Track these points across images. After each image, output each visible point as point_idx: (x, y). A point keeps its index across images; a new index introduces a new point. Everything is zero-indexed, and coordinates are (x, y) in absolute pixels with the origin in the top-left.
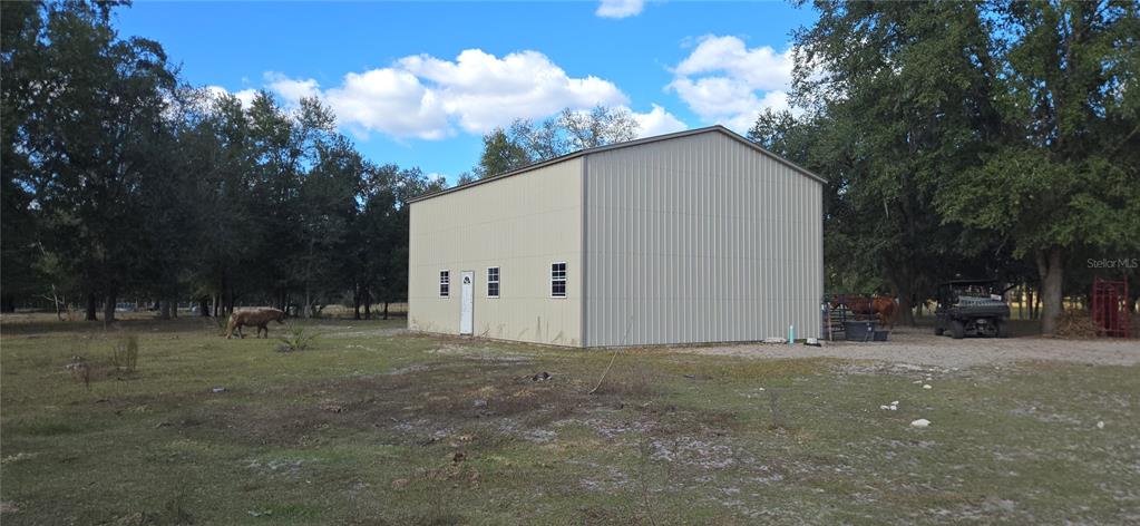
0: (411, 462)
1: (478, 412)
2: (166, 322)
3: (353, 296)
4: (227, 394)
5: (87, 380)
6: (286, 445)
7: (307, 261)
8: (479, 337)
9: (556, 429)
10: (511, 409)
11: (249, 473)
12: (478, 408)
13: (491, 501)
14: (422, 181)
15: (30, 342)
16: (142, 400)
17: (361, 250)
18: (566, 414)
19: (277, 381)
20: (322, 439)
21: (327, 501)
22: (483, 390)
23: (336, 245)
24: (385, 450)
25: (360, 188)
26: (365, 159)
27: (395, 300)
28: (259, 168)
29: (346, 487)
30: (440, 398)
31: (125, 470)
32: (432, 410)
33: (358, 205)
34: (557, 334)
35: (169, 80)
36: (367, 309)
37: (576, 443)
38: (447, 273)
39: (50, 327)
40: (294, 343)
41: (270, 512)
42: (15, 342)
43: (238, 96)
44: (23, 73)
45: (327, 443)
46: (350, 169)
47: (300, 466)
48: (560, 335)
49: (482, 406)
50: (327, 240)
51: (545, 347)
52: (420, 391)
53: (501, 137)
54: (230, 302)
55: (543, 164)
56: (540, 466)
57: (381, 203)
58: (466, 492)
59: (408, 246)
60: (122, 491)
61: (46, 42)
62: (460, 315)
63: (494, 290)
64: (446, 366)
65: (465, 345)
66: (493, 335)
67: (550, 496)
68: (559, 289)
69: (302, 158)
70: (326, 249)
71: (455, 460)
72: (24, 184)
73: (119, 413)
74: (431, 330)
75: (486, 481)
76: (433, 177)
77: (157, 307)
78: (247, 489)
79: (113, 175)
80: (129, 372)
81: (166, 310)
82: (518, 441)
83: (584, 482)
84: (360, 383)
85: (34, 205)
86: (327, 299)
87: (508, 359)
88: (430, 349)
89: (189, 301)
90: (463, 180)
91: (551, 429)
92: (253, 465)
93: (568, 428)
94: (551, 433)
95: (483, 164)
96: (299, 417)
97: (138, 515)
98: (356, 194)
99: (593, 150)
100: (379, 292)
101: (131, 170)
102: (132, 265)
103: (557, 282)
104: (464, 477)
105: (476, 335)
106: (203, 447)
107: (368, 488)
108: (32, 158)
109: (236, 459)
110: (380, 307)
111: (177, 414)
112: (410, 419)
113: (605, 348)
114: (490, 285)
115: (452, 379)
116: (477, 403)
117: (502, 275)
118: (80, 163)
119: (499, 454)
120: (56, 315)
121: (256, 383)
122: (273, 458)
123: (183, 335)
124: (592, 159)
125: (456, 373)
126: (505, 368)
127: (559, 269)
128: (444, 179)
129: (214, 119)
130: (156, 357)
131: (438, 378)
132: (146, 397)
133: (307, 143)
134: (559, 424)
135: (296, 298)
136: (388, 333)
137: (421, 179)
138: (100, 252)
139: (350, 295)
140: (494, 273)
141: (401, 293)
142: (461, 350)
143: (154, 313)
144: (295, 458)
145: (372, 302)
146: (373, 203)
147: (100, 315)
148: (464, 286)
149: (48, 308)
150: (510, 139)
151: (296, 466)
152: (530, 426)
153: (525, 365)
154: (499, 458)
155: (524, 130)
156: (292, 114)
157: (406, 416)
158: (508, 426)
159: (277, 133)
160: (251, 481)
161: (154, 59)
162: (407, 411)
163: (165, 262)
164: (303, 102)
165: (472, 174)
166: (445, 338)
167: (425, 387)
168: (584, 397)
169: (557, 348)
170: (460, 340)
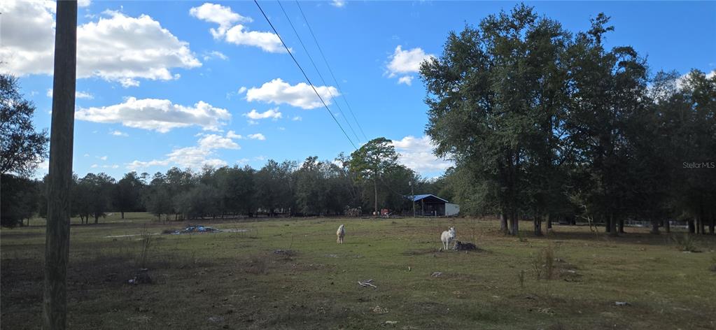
35: (639, 69)
161: (629, 58)
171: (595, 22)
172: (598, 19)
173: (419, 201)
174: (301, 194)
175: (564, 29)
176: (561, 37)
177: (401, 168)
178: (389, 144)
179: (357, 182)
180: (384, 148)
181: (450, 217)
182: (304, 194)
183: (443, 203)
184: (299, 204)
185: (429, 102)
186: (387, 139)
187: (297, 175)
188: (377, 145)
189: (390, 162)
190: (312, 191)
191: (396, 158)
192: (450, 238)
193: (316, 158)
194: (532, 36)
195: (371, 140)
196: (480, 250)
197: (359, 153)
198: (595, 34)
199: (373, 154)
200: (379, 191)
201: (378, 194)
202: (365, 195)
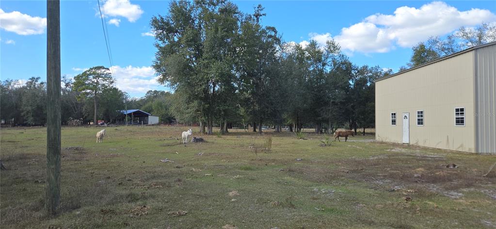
0: (384, 198)
1: (416, 180)
2: (278, 133)
3: (349, 125)
4: (302, 161)
5: (256, 152)
6: (327, 184)
7: (329, 110)
8: (413, 145)
9: (463, 192)
10: (435, 180)
11: (314, 192)
12: (415, 177)
13: (428, 222)
14: (380, 72)
15: (238, 138)
16: (274, 161)
17: (352, 104)
18: (469, 186)
19: (321, 158)
20: (342, 183)
21: (347, 209)
22: (418, 169)
23: (341, 103)
24: (371, 192)
25: (351, 77)
26: (353, 64)
27: (368, 127)
28: (310, 72)
29: (355, 205)
30: (395, 172)
31: (271, 185)
32: (392, 176)
33: (350, 84)
34: (459, 145)
35: (278, 41)
36: (355, 131)
37: (476, 201)
38: (395, 114)
39: (242, 134)
40: (326, 143)
41: (323, 209)
42: (233, 138)
43: (300, 44)
44: (235, 45)
45: (344, 185)
46: (347, 69)
47: (334, 193)
48: (462, 146)
49: (418, 177)
50: (337, 101)
51: (452, 152)
52: (385, 167)
53: (422, 47)
54: (300, 126)
55: (447, 57)
56: (455, 210)
57: (361, 83)
58: (414, 216)
59: (374, 102)
60: (270, 193)
61: (240, 33)
62: (402, 134)
63: (420, 122)
64: (397, 157)
65: (406, 148)
66: (421, 144)
67: (463, 225)
68: (460, 121)
69: (327, 66)
70: (337, 104)
71: (406, 200)
72: (234, 84)
73: (266, 165)
74: (387, 140)
75: (425, 212)
76: (385, 70)
77: (275, 128)
78: (314, 199)
79: (260, 79)
80: (269, 150)
81: (278, 129)
82: (441, 196)
83: (483, 221)
84: (356, 161)
85: (237, 91)
86: (337, 126)
87: (430, 156)
88: (388, 149)
89: (285, 125)
90: (401, 69)
91: (460, 192)
92: (315, 190)
93: (470, 193)
94: (460, 194)
95: (412, 61)
96: (332, 173)
97: (276, 202)
98: (350, 80)
99: (479, 47)
100: (361, 123)
101: (266, 76)
102: (267, 111)
103: (459, 118)
104: (412, 209)
105: (411, 143)
106: (296, 180)
107: (365, 206)
108: (237, 75)
109: (309, 186)
110: (361, 130)
111: (285, 167)
112: (381, 179)
113: (490, 154)
114: (419, 120)
115: (400, 164)
116: (415, 175)
117: (425, 114)
118: (251, 75)
119: (431, 200)
120: (244, 130)
121: (313, 158)
122: (323, 188)
123: (284, 138)
124: (480, 51)
125: (402, 161)
126: (429, 160)
127: (460, 111)
128: (391, 70)
129: (293, 54)
130: (276, 145)
131: (393, 162)
132: (275, 160)
133: (329, 60)
134: (465, 190)
135: (325, 125)
136: (367, 141)
137: (380, 71)
138: (257, 108)
139: (348, 124)
140: (421, 114)
141: (371, 123)
142: (404, 151)
143: (274, 130)
144: (331, 189)
145: (358, 128)
146: (357, 83)
147: (257, 130)
148: (404, 120)
149: (241, 127)
150: (427, 47)
151: (332, 193)
152: (447, 189)
153: (441, 160)
154: (431, 203)
155: (435, 42)
156: (323, 48)
157: (379, 178)
158: (434, 188)
159: (317, 57)
160: (315, 196)
161: (273, 34)
162: (379, 176)
163: (278, 111)
164: (328, 43)
165: (407, 66)
166: (395, 145)
167: (387, 166)
168: (479, 178)
169: (459, 153)
170: (403, 146)
171: (257, 9)
172: (258, 8)
173: (130, 115)
174: (26, 107)
175: (239, 10)
176: (237, 15)
177: (115, 90)
178: (108, 72)
179: (80, 99)
180: (103, 74)
181: (153, 125)
182: (30, 108)
183: (147, 116)
184: (24, 116)
185: (157, 46)
186: (105, 67)
187: (20, 92)
188: (96, 71)
189: (107, 85)
190: (38, 106)
191: (113, 82)
192: (189, 135)
193: (38, 78)
194: (222, 11)
195: (92, 67)
196: (207, 142)
197: (82, 77)
198: (256, 16)
199: (94, 78)
200: (98, 106)
201: (97, 109)
202: (86, 109)
